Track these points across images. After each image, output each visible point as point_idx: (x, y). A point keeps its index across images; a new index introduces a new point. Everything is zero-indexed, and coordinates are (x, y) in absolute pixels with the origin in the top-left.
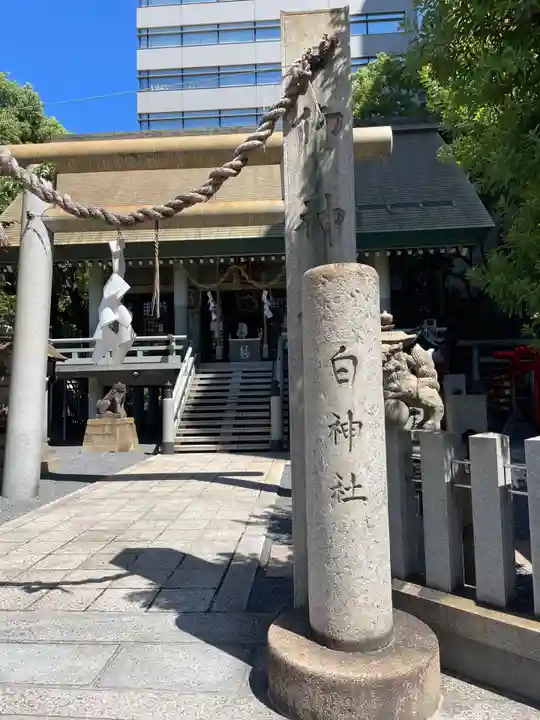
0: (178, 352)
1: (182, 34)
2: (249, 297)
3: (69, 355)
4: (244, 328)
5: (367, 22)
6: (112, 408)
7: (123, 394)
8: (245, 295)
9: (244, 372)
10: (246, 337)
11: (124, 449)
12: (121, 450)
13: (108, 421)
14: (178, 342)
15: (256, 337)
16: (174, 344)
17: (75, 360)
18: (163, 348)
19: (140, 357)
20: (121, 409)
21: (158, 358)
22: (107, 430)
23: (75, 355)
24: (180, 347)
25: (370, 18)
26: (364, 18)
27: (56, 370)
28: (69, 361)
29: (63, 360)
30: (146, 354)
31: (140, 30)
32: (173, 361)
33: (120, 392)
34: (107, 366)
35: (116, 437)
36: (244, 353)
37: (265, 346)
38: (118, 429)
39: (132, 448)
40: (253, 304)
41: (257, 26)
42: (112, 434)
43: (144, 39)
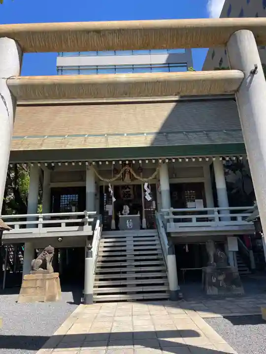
0: (90, 223)
1: (79, 69)
2: (128, 190)
3: (13, 227)
4: (127, 208)
5: (169, 67)
6: (44, 266)
7: (52, 255)
8: (126, 189)
9: (134, 237)
10: (129, 214)
11: (52, 299)
12: (49, 300)
13: (40, 276)
14: (90, 217)
15: (137, 214)
16: (87, 217)
17: (17, 230)
18: (80, 220)
19: (63, 228)
20: (50, 266)
21: (76, 228)
22: (39, 283)
23: (17, 227)
24: (92, 220)
25: (170, 65)
26: (167, 65)
27: (3, 238)
28: (12, 231)
29: (8, 230)
30: (68, 225)
31: (58, 67)
32: (87, 230)
33: (50, 253)
34: (40, 234)
35: (45, 289)
36: (129, 224)
37: (144, 220)
38: (47, 283)
39: (57, 298)
40: (130, 195)
41: (116, 67)
42: (42, 287)
43: (60, 71)
